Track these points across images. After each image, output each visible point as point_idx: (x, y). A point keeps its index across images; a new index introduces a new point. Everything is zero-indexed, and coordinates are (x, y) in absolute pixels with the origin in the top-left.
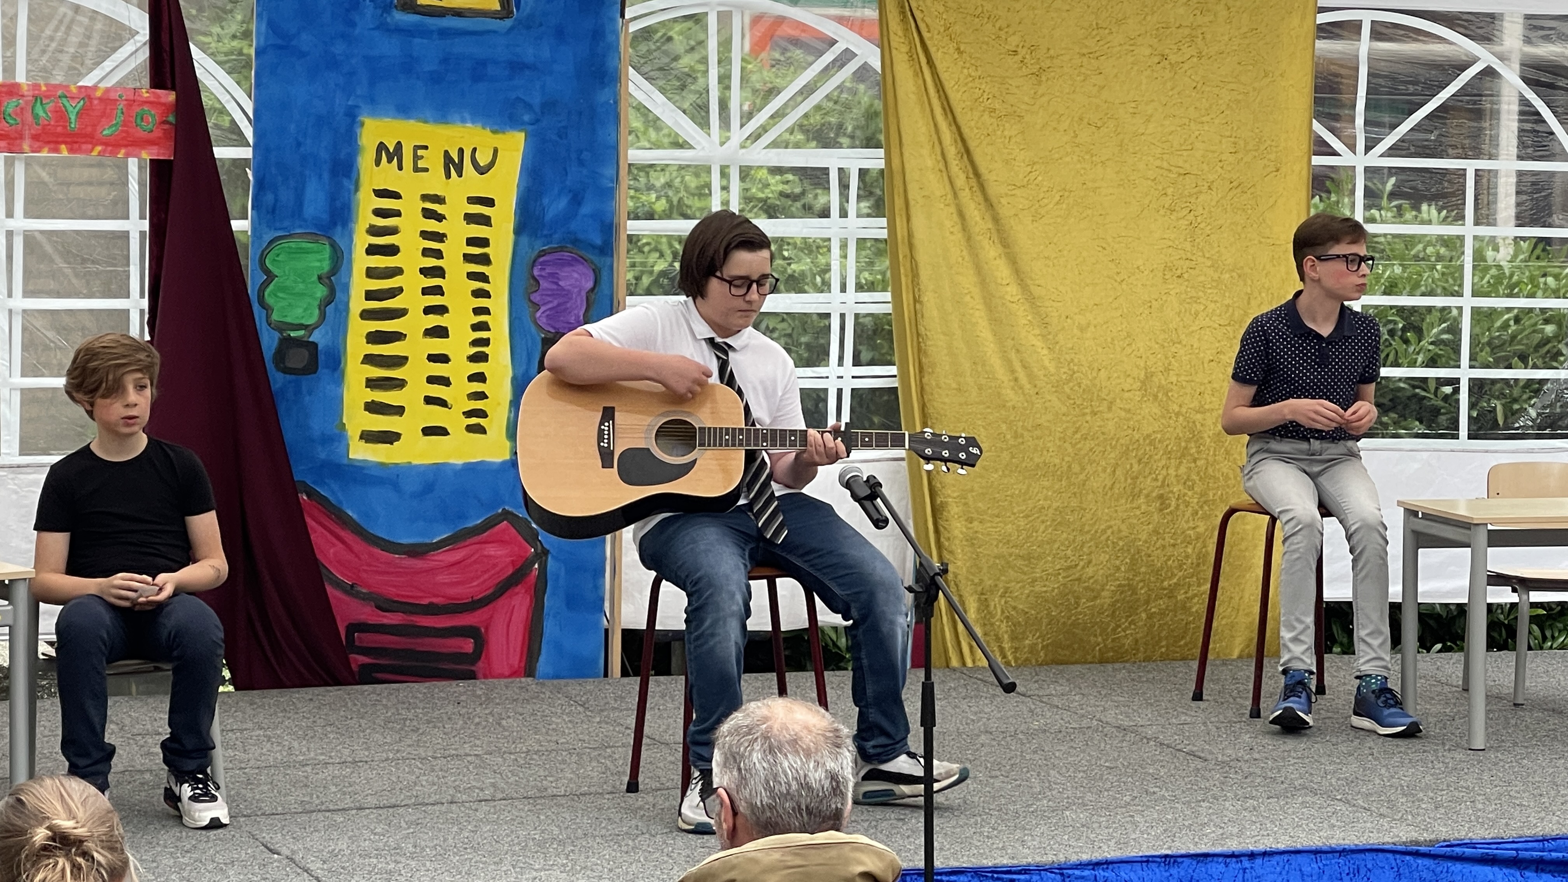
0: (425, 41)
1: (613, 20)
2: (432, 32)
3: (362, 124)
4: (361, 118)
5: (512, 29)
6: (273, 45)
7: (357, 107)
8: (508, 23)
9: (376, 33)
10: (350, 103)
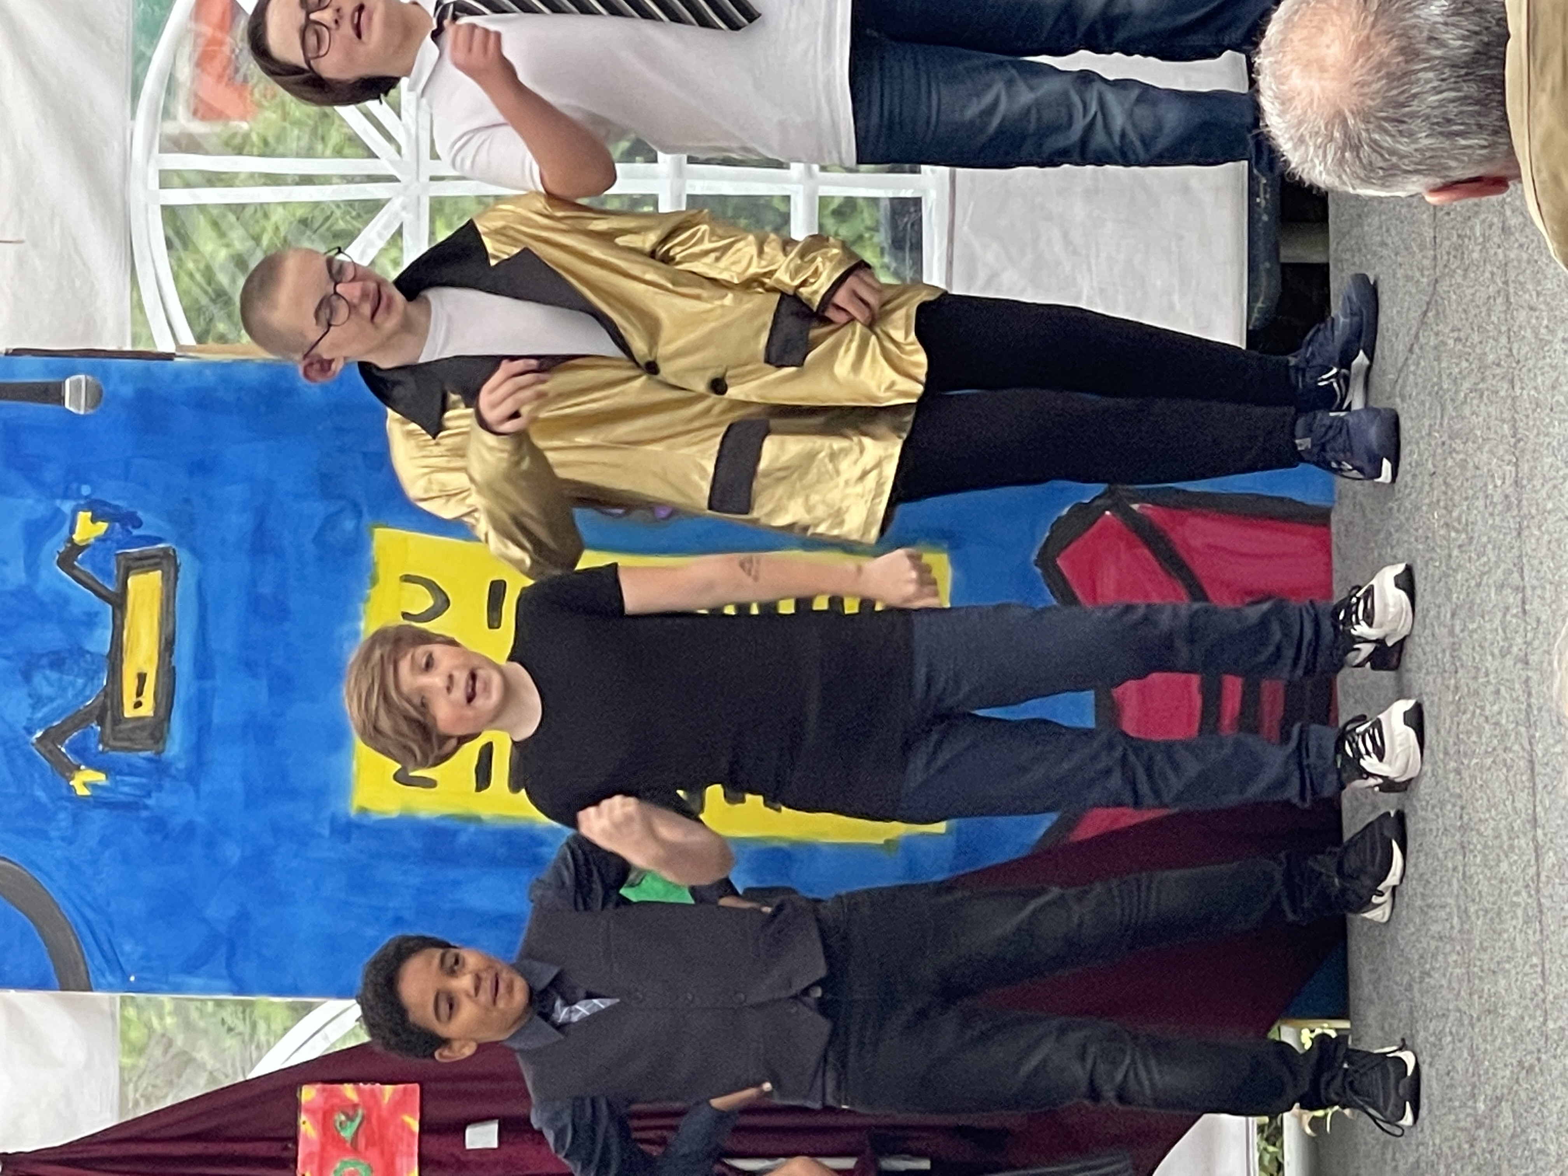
0: (218, 702)
1: (178, 375)
2: (201, 692)
3: (363, 811)
4: (353, 812)
5: (193, 551)
6: (229, 966)
7: (333, 819)
8: (183, 557)
9: (206, 787)
10: (326, 832)
